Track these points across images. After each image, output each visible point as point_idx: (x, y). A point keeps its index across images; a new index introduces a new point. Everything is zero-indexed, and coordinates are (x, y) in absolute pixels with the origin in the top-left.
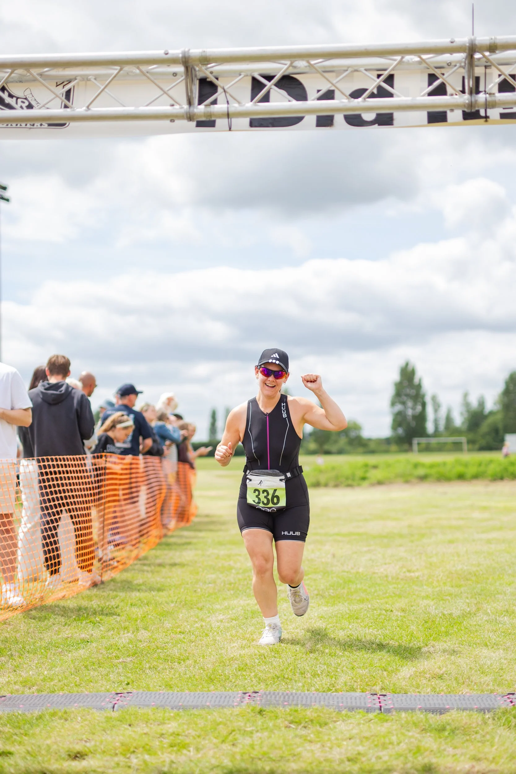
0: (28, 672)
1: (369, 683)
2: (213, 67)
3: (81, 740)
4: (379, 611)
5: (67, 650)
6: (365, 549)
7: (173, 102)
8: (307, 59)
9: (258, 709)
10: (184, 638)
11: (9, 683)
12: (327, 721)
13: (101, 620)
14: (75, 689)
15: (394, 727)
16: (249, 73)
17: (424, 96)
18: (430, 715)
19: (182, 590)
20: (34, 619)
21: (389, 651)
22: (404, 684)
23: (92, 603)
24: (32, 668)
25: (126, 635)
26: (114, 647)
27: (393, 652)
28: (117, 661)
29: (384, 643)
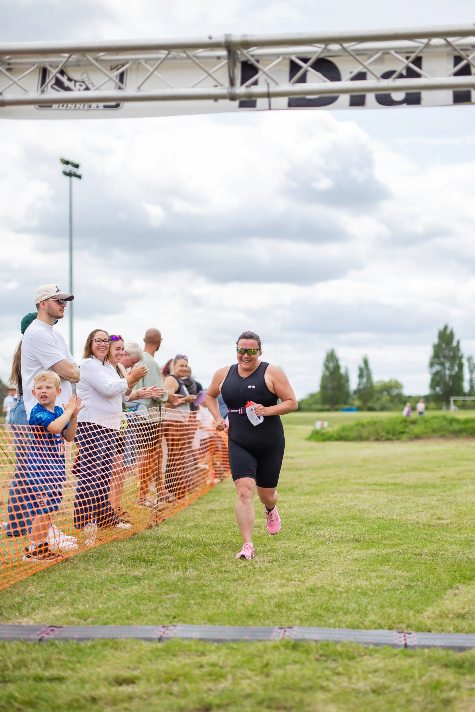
0: (84, 605)
1: (396, 621)
2: (253, 51)
3: (129, 668)
4: (409, 555)
5: (120, 586)
6: (400, 498)
7: (216, 84)
8: (341, 43)
9: (292, 643)
10: (228, 577)
11: (67, 615)
12: (356, 655)
13: (154, 559)
14: (126, 621)
15: (418, 662)
16: (287, 57)
17: (449, 76)
18: (451, 652)
19: (230, 533)
20: (93, 557)
21: (416, 592)
22: (428, 622)
23: (147, 543)
24: (88, 602)
25: (176, 573)
26: (164, 584)
27: (420, 593)
28: (165, 597)
29: (412, 584)
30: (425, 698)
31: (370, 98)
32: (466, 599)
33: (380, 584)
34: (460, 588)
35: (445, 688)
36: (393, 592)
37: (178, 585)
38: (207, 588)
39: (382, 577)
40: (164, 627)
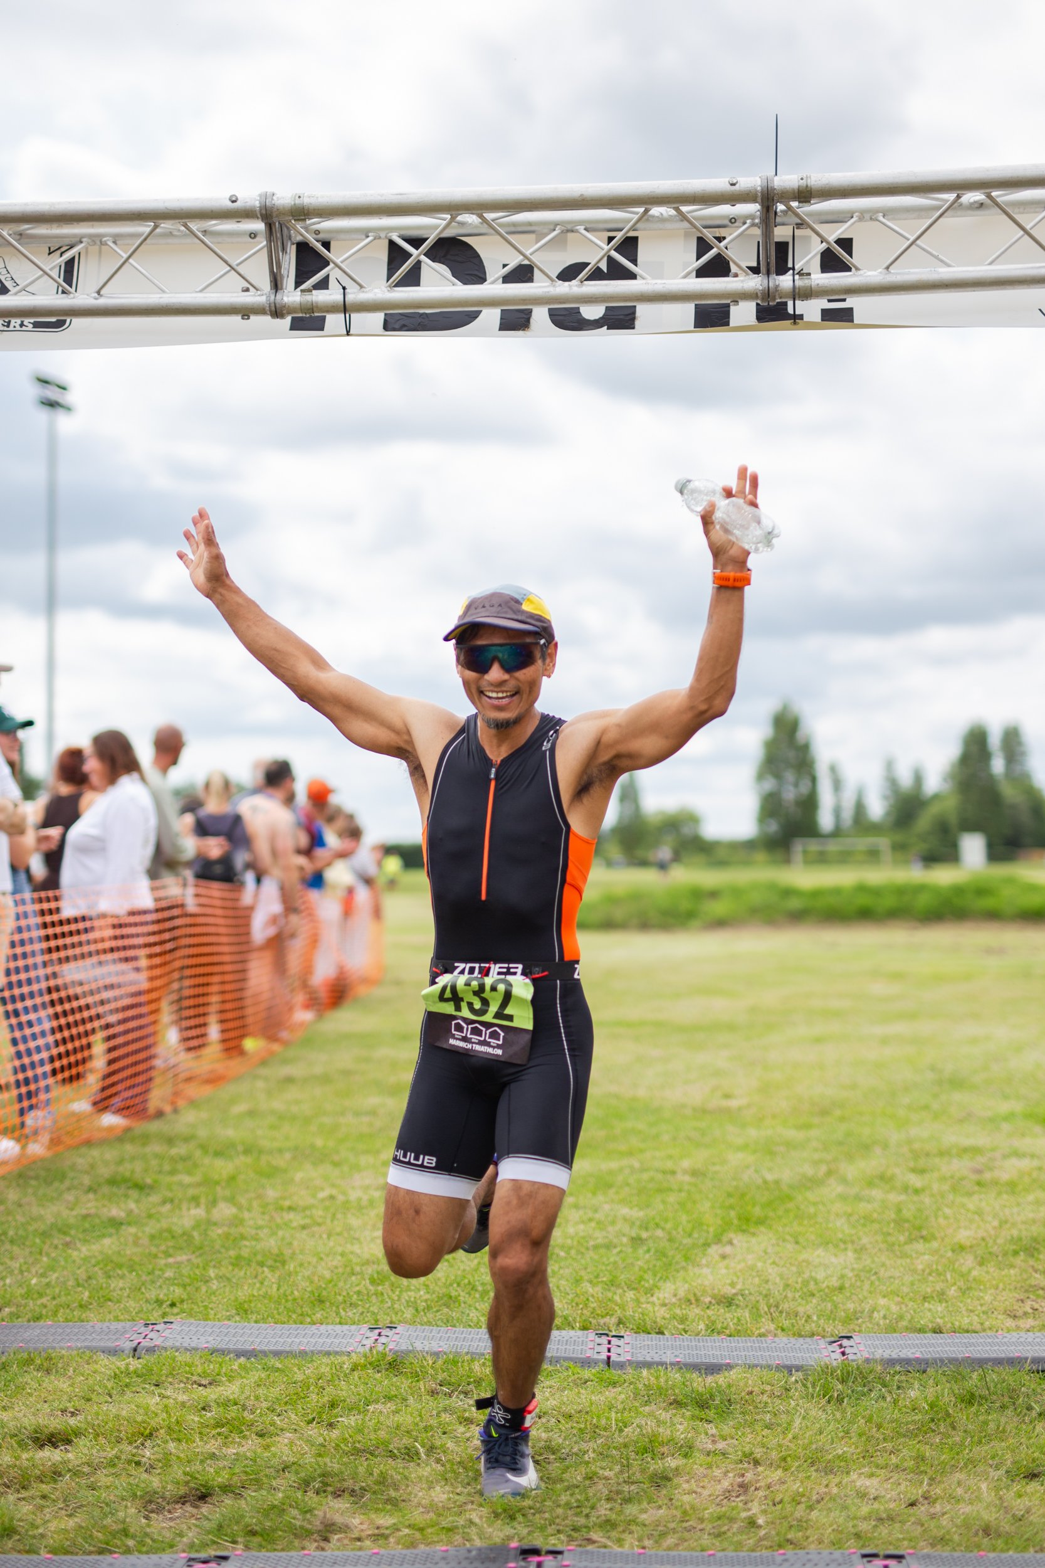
1: (599, 1311)
2: (317, 223)
3: (63, 1411)
4: (652, 1173)
5: (80, 1240)
7: (245, 285)
8: (479, 212)
9: (389, 1358)
13: (156, 1181)
14: (77, 1313)
15: (623, 1396)
16: (383, 235)
17: (689, 276)
18: (691, 1376)
20: (37, 1178)
21: (648, 1251)
22: (662, 1312)
23: (148, 1150)
24: (11, 1273)
25: (193, 1212)
26: (165, 1234)
27: (657, 1251)
28: (162, 1262)
29: (644, 1235)
30: (621, 1472)
31: (540, 315)
32: (743, 1265)
33: (582, 1234)
34: (735, 1241)
35: (665, 1449)
36: (603, 1251)
37: (193, 1237)
38: (247, 1243)
39: (590, 1220)
40: (146, 1325)
